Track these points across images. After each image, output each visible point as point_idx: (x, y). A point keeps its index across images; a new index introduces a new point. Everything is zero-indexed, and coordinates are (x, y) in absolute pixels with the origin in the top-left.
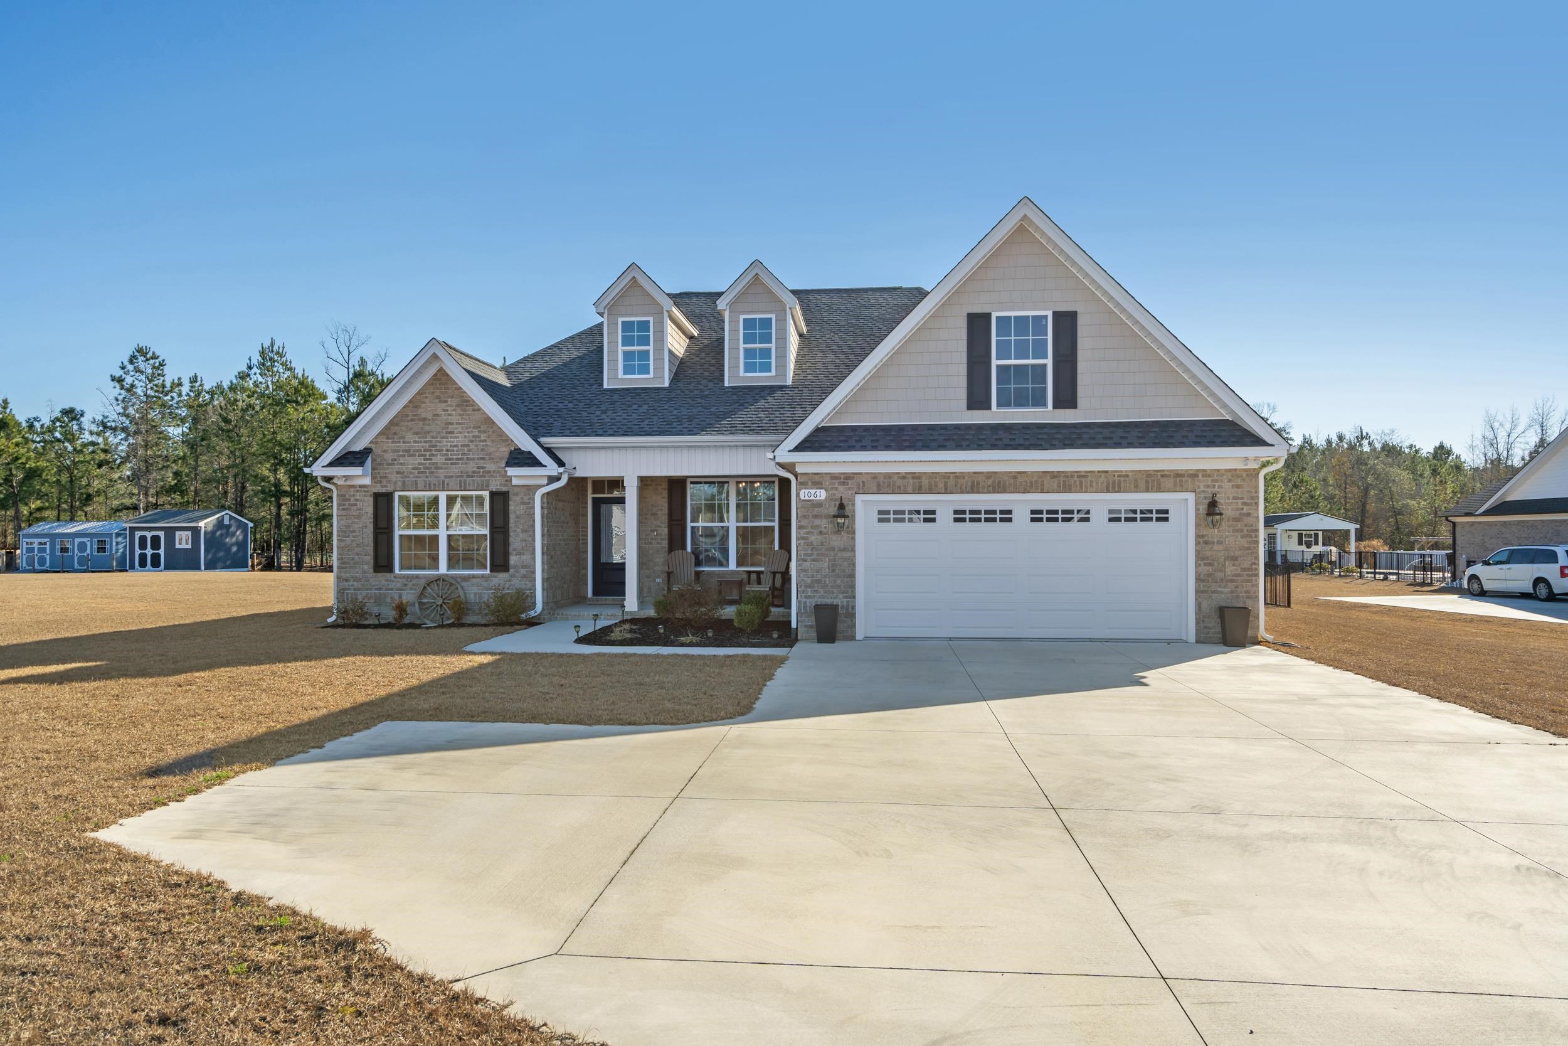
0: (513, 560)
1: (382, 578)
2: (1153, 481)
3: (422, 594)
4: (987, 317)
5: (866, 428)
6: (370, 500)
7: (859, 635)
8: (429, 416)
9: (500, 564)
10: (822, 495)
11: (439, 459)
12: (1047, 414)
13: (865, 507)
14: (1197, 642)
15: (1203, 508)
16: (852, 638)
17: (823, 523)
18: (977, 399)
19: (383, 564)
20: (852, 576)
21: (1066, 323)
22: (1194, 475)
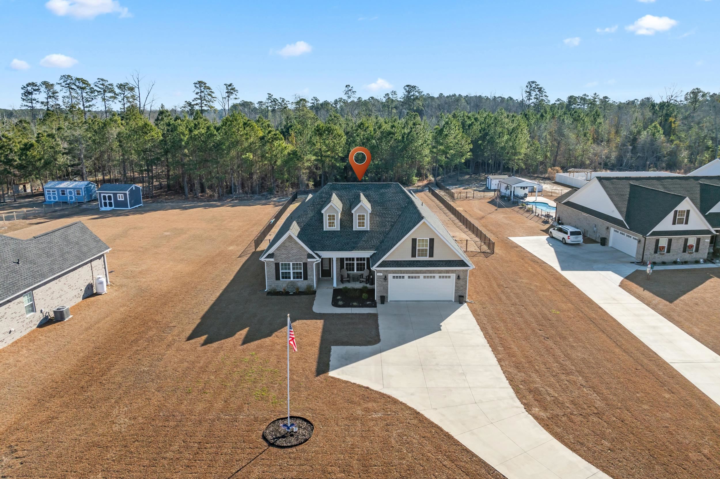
0: (309, 277)
1: (278, 282)
2: (447, 272)
3: (288, 285)
4: (416, 239)
5: (391, 261)
6: (274, 264)
7: (389, 301)
8: (287, 246)
9: (306, 278)
10: (381, 274)
11: (290, 255)
12: (427, 258)
13: (390, 276)
14: (455, 302)
15: (457, 277)
16: (387, 302)
17: (382, 280)
18: (414, 255)
19: (278, 278)
20: (388, 290)
21: (432, 241)
22: (455, 271)
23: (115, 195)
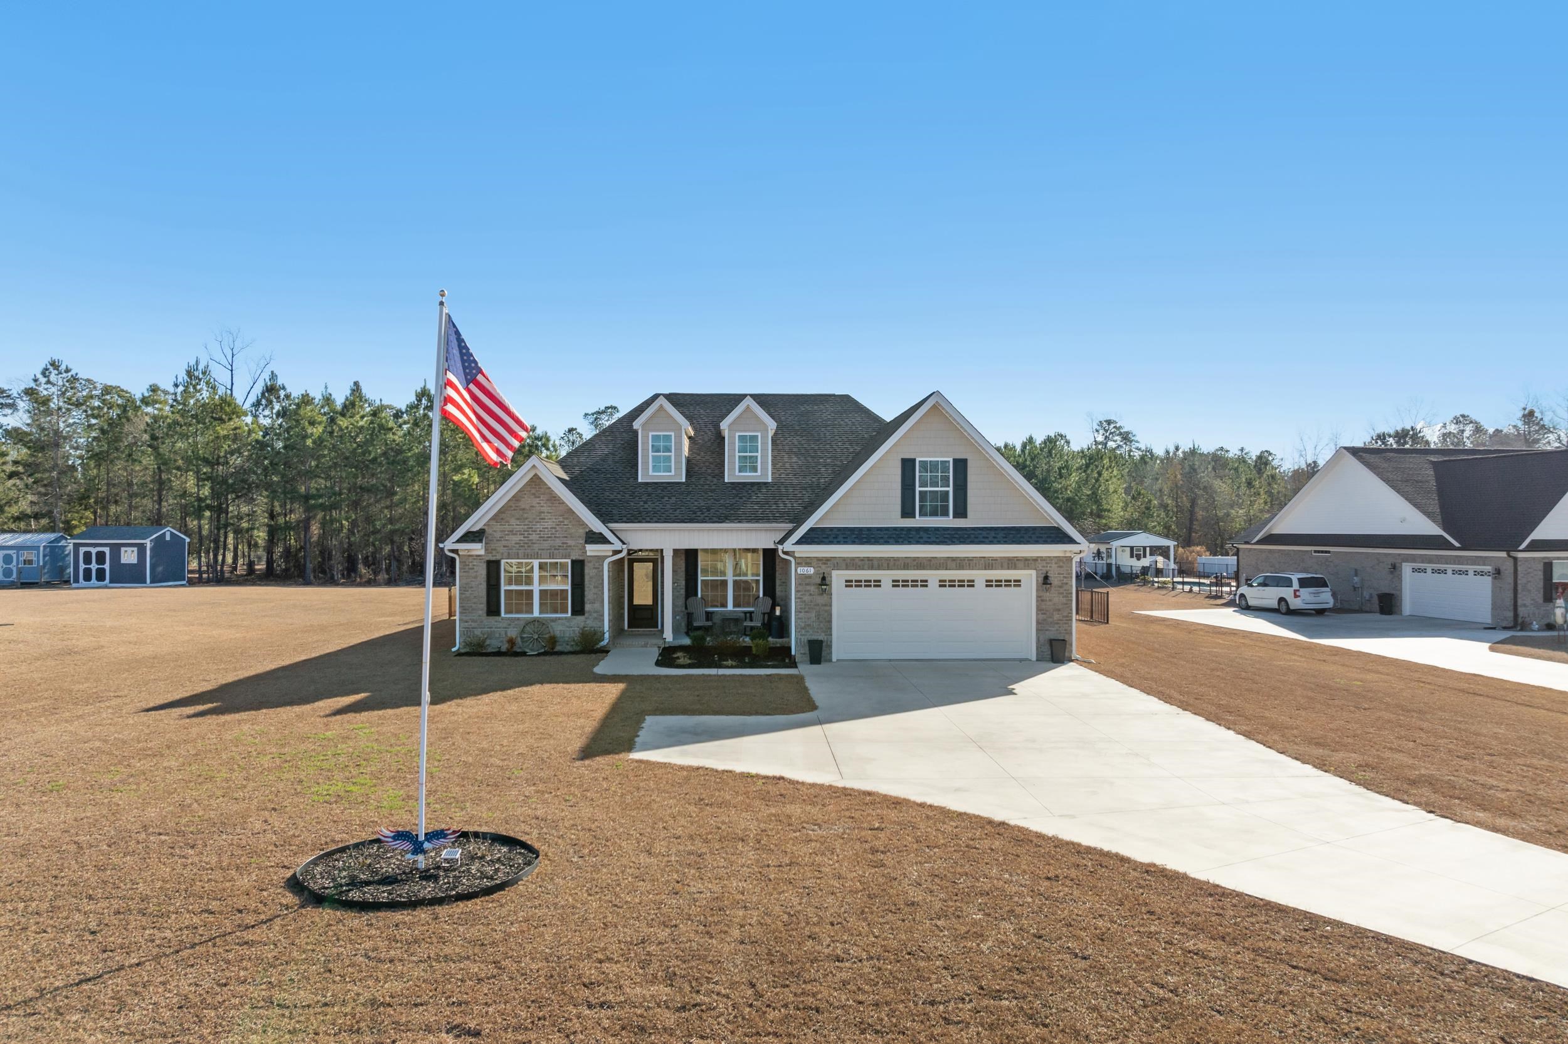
0: (588, 607)
1: (493, 620)
2: (1012, 563)
3: (523, 631)
4: (914, 460)
5: (839, 529)
6: (485, 566)
7: (834, 659)
8: (527, 507)
9: (579, 609)
10: (811, 571)
11: (534, 537)
12: (949, 521)
13: (838, 578)
14: (1037, 660)
15: (1041, 580)
16: (830, 661)
17: (812, 588)
18: (907, 511)
19: (493, 609)
20: (830, 621)
21: (961, 465)
22: (1035, 560)
23: (116, 549)
